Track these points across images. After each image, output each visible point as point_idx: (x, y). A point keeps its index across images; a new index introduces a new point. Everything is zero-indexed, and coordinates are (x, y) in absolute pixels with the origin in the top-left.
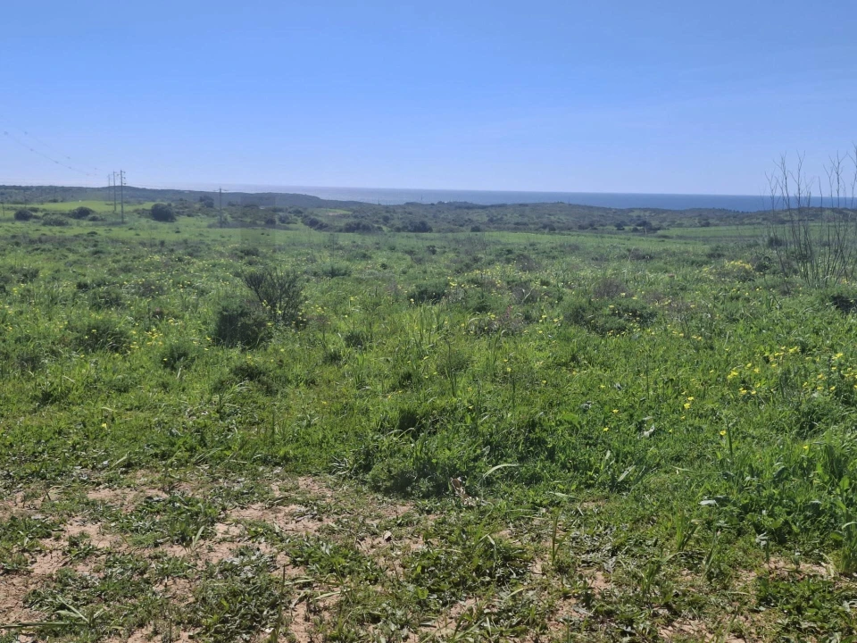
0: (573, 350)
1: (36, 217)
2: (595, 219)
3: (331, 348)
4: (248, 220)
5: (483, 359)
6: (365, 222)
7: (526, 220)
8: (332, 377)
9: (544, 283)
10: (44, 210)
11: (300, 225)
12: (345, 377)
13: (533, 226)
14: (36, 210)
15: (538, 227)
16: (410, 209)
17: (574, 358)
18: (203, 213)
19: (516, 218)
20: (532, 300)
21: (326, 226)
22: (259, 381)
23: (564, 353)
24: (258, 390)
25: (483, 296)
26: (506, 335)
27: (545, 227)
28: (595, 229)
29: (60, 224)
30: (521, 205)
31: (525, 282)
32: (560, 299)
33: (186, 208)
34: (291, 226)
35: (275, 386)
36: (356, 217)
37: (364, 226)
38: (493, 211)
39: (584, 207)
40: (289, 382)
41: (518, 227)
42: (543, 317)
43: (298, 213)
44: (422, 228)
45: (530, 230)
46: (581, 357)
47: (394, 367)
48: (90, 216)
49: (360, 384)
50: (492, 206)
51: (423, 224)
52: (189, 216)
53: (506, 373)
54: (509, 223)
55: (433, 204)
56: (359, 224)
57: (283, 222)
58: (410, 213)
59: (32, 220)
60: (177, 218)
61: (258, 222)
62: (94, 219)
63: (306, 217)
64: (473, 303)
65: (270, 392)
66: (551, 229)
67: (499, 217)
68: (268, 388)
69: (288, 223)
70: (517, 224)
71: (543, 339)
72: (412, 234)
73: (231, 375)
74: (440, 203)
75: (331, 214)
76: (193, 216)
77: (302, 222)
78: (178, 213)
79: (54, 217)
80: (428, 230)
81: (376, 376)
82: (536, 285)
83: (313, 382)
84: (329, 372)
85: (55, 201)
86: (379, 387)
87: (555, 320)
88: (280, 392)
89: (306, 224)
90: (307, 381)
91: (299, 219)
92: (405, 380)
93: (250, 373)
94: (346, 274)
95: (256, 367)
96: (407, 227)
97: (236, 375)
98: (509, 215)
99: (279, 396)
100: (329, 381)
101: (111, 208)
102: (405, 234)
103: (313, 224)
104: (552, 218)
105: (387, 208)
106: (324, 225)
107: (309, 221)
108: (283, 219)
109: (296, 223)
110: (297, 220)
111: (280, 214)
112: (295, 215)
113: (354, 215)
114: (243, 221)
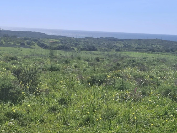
0: (166, 109)
2: (173, 47)
3: (52, 105)
4: (12, 43)
5: (123, 112)
6: (66, 45)
7: (141, 46)
8: (52, 119)
9: (151, 77)
11: (36, 46)
12: (58, 119)
13: (144, 50)
15: (147, 50)
16: (88, 40)
17: (166, 113)
19: (136, 45)
20: (146, 84)
21: (48, 47)
22: (18, 120)
23: (161, 110)
24: (18, 124)
25: (122, 82)
26: (134, 101)
27: (150, 50)
28: (174, 52)
30: (139, 40)
31: (142, 77)
32: (159, 85)
34: (32, 46)
35: (25, 122)
36: (62, 43)
37: (66, 47)
38: (126, 42)
39: (169, 41)
40: (32, 120)
41: (137, 50)
42: (151, 93)
43: (35, 40)
44: (92, 49)
45: (143, 51)
46: (169, 113)
47: (81, 115)
49: (65, 123)
50: (125, 40)
51: (93, 47)
53: (134, 120)
54: (133, 48)
55: (98, 38)
56: (63, 46)
57: (28, 45)
58: (87, 42)
61: (17, 44)
63: (39, 42)
64: (118, 85)
65: (23, 125)
66: (153, 51)
67: (129, 45)
68: (22, 123)
69: (31, 45)
70: (137, 48)
71: (151, 104)
72: (88, 52)
73: (5, 117)
74: (101, 38)
75: (51, 41)
77: (37, 45)
80: (96, 50)
81: (72, 119)
82: (147, 78)
83: (43, 121)
84: (51, 116)
86: (74, 124)
87: (157, 95)
88: (28, 125)
90: (40, 120)
91: (36, 43)
92: (86, 121)
93: (14, 116)
94: (58, 70)
95: (17, 113)
96: (86, 48)
97: (8, 117)
98: (133, 44)
99: (27, 127)
100: (51, 121)
102: (85, 51)
104: (153, 46)
105: (77, 40)
106: (47, 46)
107: (40, 44)
108: (28, 43)
109: (34, 45)
110: (35, 44)
111: (27, 41)
112: (34, 42)
113: (61, 42)
114: (10, 44)
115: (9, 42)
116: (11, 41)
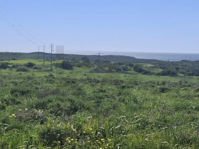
1: (9, 67)
4: (107, 69)
6: (173, 70)
10: (12, 64)
14: (8, 64)
16: (185, 64)
18: (85, 65)
21: (149, 72)
29: (24, 70)
33: (76, 63)
34: (129, 72)
36: (161, 68)
43: (131, 65)
48: (34, 67)
52: (79, 67)
57: (125, 70)
58: (185, 66)
59: (8, 69)
60: (74, 68)
61: (112, 70)
62: (36, 68)
63: (136, 67)
69: (127, 71)
75: (148, 66)
76: (80, 67)
77: (134, 70)
78: (74, 66)
79: (22, 67)
85: (14, 59)
89: (136, 71)
101: (42, 63)
103: (140, 71)
105: (173, 63)
106: (147, 72)
107: (138, 70)
108: (125, 68)
109: (131, 71)
110: (131, 69)
111: (122, 66)
112: (129, 67)
113: (160, 66)
114: (105, 69)
115: (104, 68)
116: (105, 66)
